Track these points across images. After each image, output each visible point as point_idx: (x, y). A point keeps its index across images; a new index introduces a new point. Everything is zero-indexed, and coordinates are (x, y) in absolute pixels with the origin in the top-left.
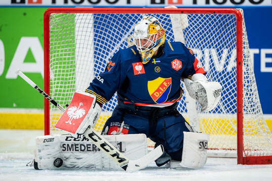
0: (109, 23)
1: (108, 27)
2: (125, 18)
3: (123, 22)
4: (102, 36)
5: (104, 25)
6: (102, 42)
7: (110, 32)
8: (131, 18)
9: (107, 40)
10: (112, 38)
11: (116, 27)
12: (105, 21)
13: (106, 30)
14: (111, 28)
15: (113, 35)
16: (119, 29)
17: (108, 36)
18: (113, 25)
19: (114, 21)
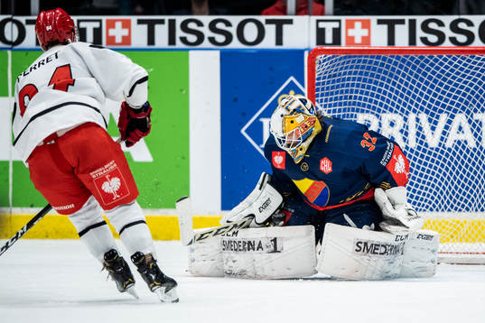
0: (393, 69)
1: (391, 75)
2: (417, 62)
3: (414, 67)
4: (383, 89)
5: (386, 73)
6: (383, 99)
7: (394, 84)
8: (427, 61)
9: (390, 95)
10: (397, 92)
11: (404, 75)
12: (388, 67)
13: (389, 81)
14: (396, 78)
15: (399, 87)
16: (409, 79)
17: (392, 90)
18: (399, 72)
19: (401, 67)
